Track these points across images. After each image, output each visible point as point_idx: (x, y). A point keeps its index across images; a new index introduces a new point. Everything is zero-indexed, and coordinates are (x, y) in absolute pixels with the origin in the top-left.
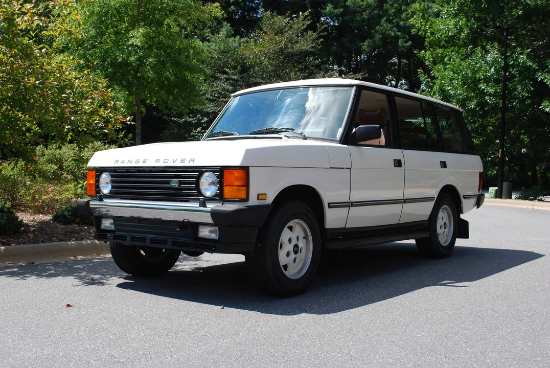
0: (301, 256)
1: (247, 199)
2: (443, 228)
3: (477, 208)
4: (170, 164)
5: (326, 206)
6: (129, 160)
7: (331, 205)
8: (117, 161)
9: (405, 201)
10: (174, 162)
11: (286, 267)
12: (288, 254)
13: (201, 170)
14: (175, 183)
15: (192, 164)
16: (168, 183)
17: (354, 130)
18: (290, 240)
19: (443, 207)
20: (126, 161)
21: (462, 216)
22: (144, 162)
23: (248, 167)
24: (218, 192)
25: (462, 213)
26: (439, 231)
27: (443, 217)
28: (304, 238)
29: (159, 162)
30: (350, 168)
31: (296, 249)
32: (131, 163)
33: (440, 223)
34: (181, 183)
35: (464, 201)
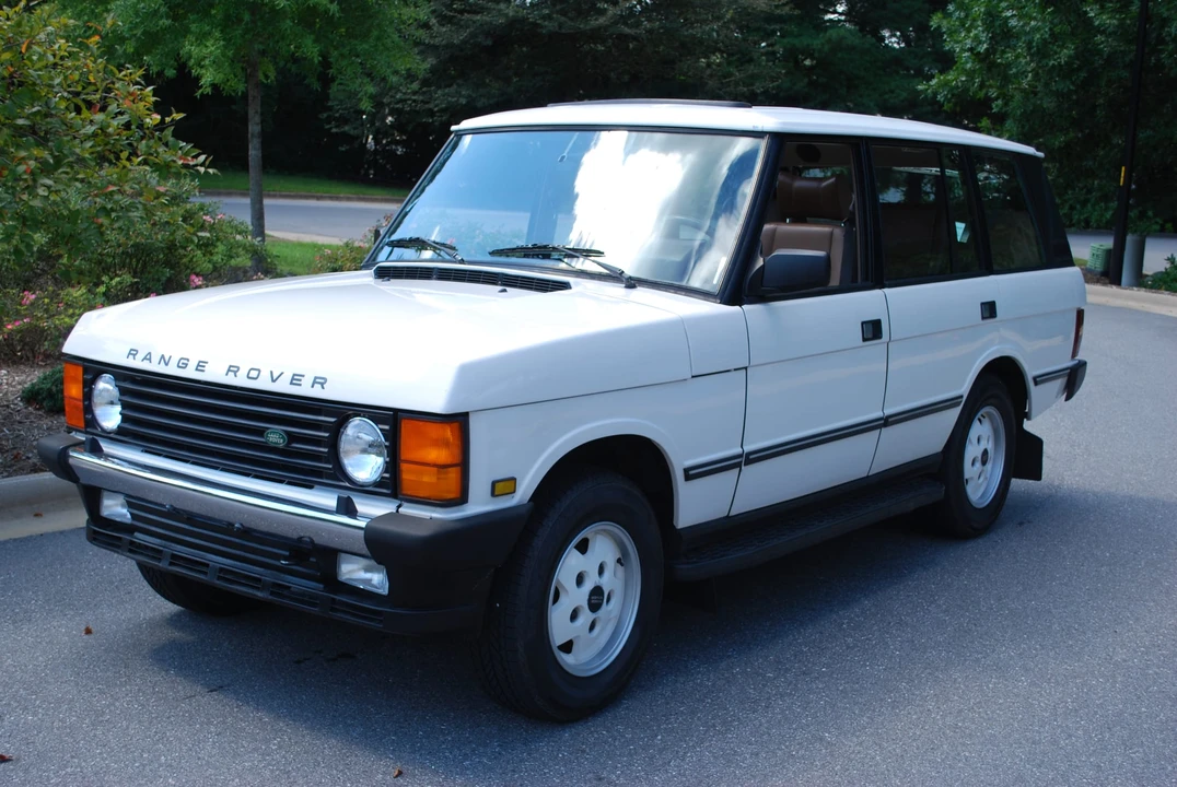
0: (610, 610)
1: (462, 499)
2: (978, 464)
3: (1067, 399)
4: (263, 384)
5: (679, 475)
6: (163, 357)
7: (690, 474)
8: (133, 353)
9: (886, 422)
10: (273, 381)
11: (567, 647)
12: (574, 616)
13: (343, 412)
14: (275, 436)
15: (317, 392)
16: (261, 432)
17: (760, 262)
18: (580, 580)
19: (983, 411)
20: (155, 359)
21: (1028, 426)
22: (200, 366)
23: (465, 415)
24: (387, 475)
25: (1029, 419)
26: (970, 471)
27: (983, 436)
28: (619, 561)
29: (235, 372)
30: (746, 368)
31: (597, 598)
32: (167, 364)
33: (972, 451)
34: (292, 437)
35: (1034, 390)
